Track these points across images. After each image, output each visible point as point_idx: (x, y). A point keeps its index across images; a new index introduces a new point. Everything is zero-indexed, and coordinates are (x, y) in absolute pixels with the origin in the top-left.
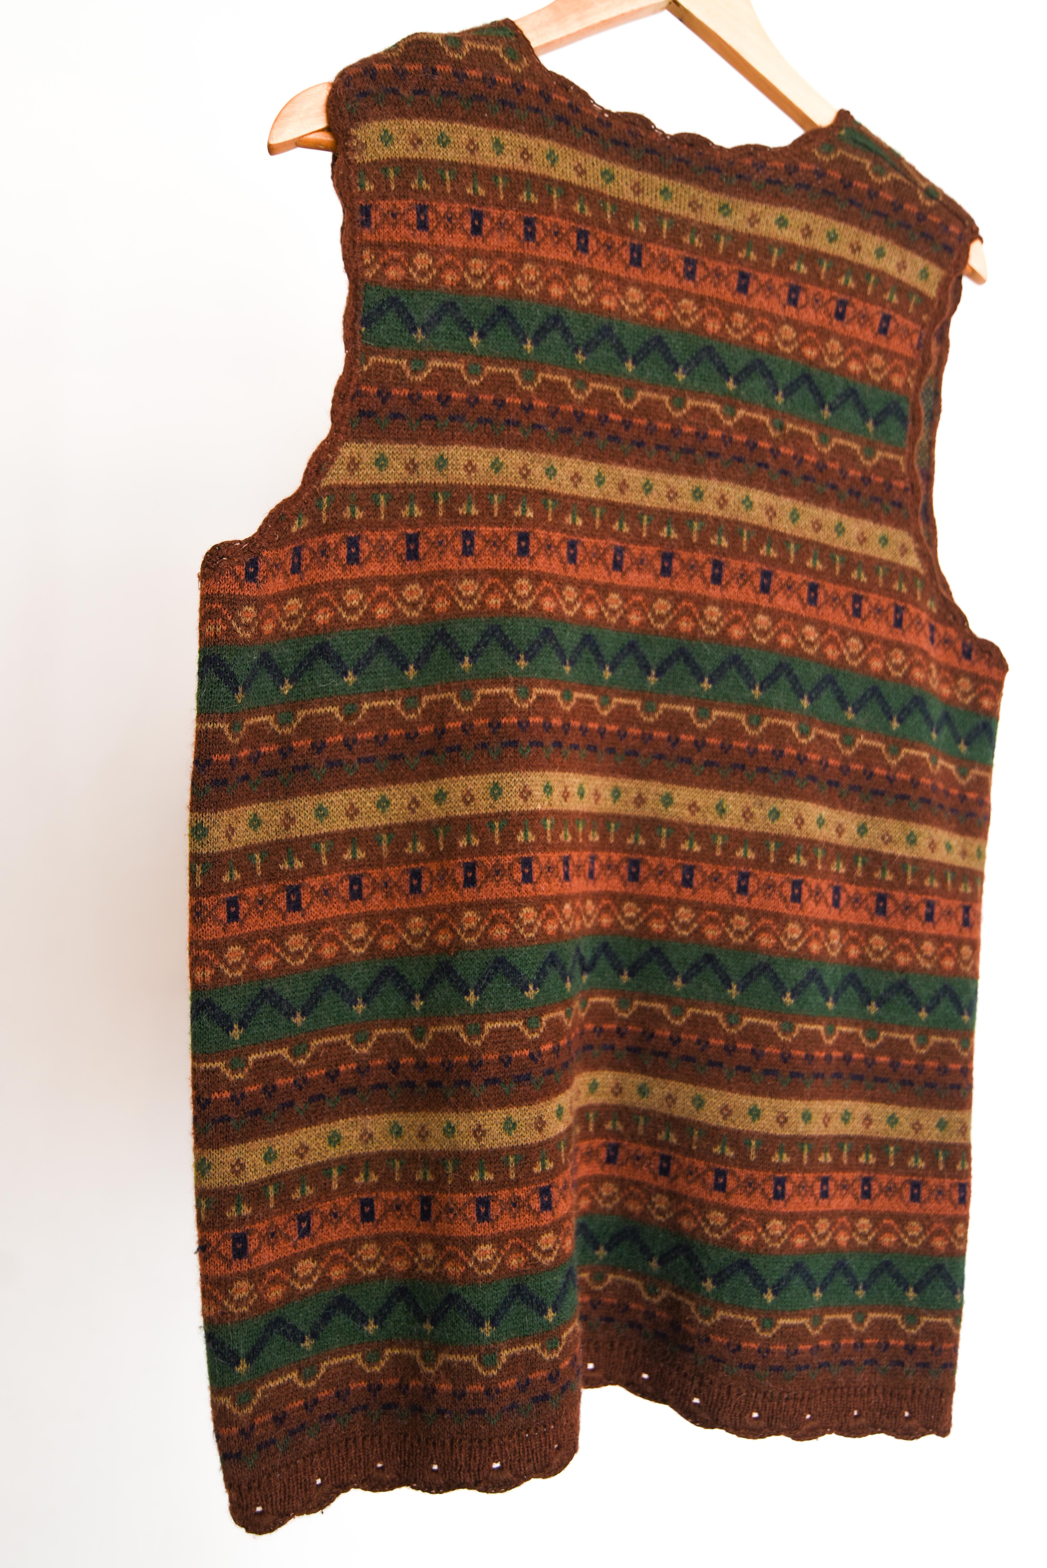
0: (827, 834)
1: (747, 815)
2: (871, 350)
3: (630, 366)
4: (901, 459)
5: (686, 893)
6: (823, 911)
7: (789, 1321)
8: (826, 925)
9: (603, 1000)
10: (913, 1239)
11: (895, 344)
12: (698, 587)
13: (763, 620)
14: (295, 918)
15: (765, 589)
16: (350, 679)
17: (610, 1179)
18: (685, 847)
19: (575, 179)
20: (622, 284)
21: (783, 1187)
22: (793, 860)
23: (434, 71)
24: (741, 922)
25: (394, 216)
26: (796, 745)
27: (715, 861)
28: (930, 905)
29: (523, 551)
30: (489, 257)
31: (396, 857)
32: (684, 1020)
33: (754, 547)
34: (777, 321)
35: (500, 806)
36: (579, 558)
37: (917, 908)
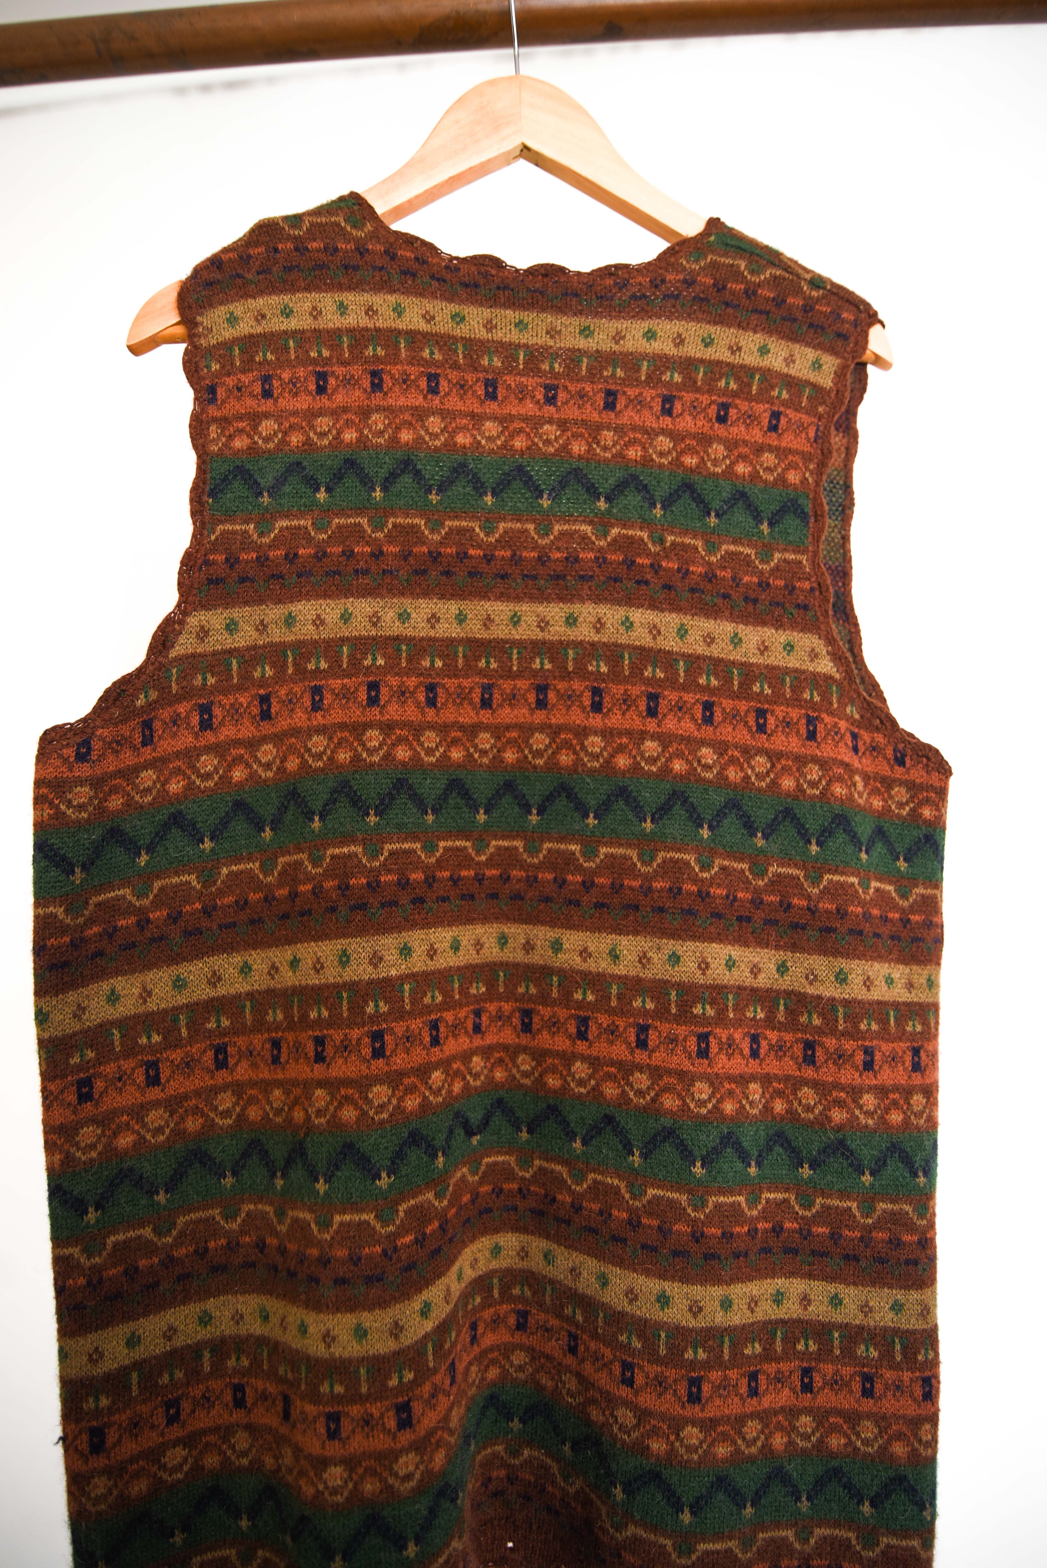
0: (741, 976)
1: (643, 959)
2: (759, 450)
3: (489, 499)
4: (804, 559)
5: (581, 1047)
6: (738, 1065)
7: (711, 1547)
8: (743, 1080)
9: (500, 1159)
10: (866, 1442)
11: (788, 440)
12: (576, 717)
13: (651, 747)
14: (154, 1093)
15: (652, 712)
16: (208, 845)
17: (521, 1347)
18: (578, 996)
19: (423, 326)
20: (477, 419)
21: (699, 1389)
22: (698, 1010)
23: (276, 250)
24: (641, 1080)
25: (239, 389)
26: (695, 880)
27: (611, 1012)
28: (868, 1052)
29: (373, 701)
30: (335, 413)
31: (260, 1025)
32: (585, 1186)
33: (637, 670)
34: (652, 434)
35: (350, 974)
36: (440, 701)
37: (852, 1056)
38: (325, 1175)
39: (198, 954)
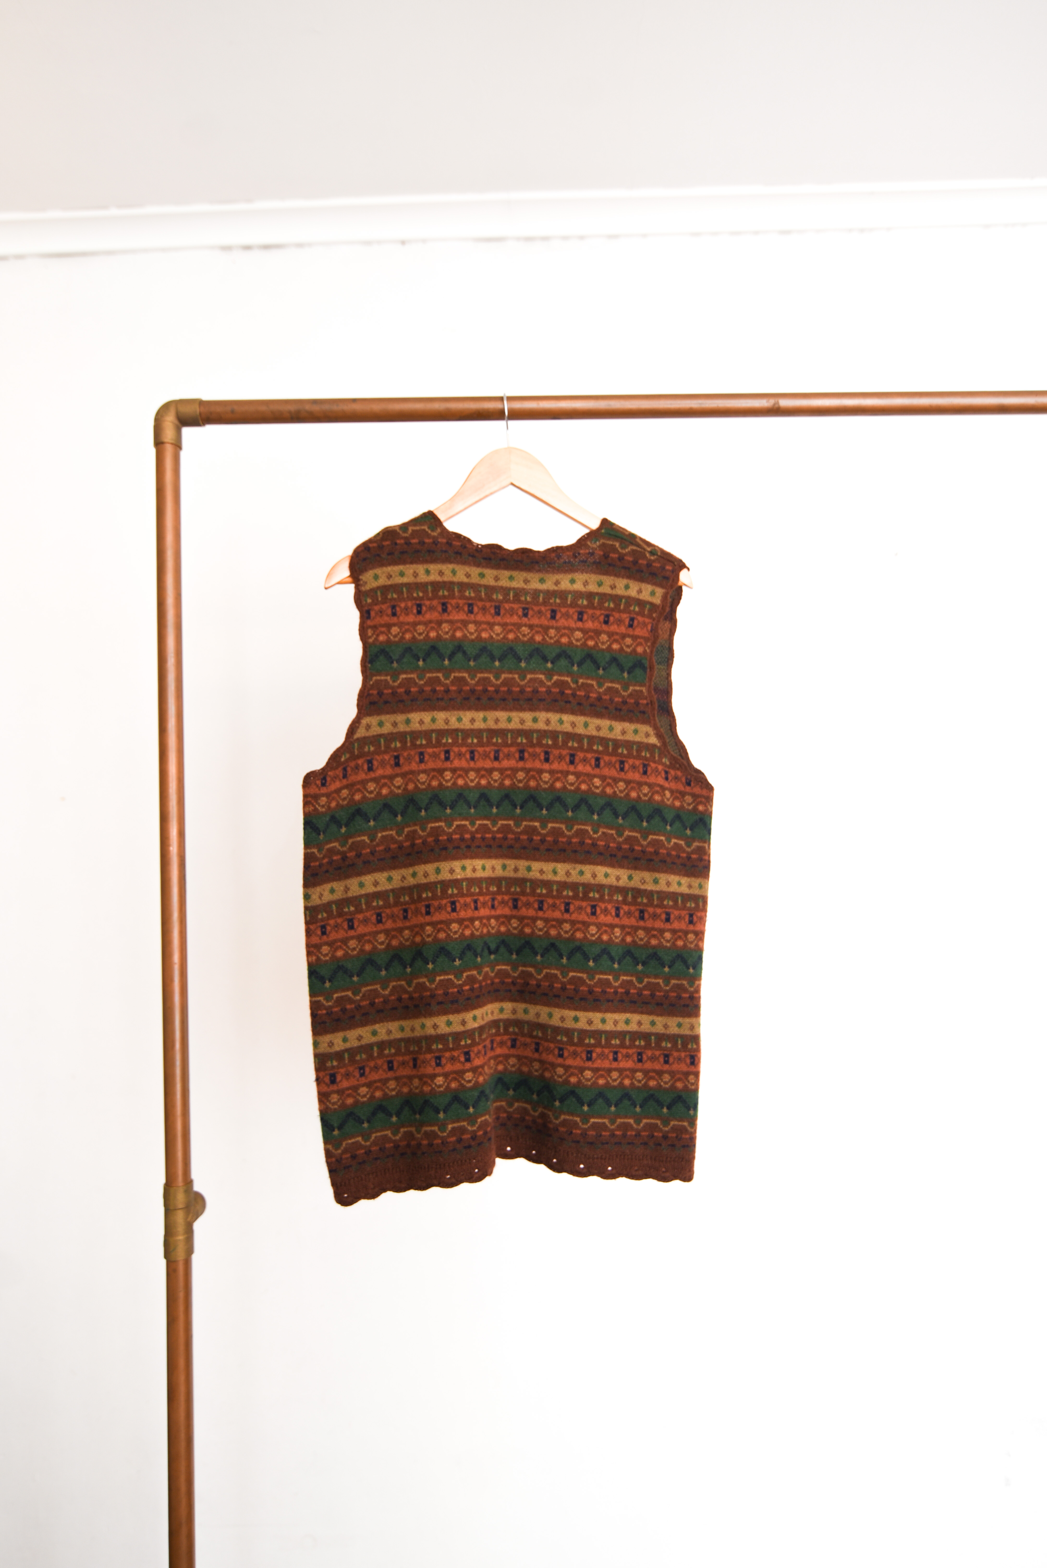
0: (612, 881)
1: (568, 874)
2: (624, 636)
3: (497, 663)
4: (644, 689)
5: (540, 914)
6: (609, 919)
7: (596, 1120)
8: (612, 926)
9: (504, 967)
10: (666, 1083)
11: (638, 632)
12: (538, 765)
13: (571, 778)
14: (352, 933)
15: (572, 762)
16: (372, 823)
17: (513, 1056)
18: (539, 891)
19: (465, 580)
20: (491, 625)
21: (591, 1055)
22: (591, 895)
23: (396, 544)
24: (567, 926)
25: (381, 612)
26: (591, 838)
27: (553, 897)
28: (668, 914)
29: (447, 759)
30: (426, 624)
31: (397, 903)
32: (542, 975)
33: (565, 743)
34: (572, 630)
35: (440, 877)
36: (476, 758)
37: (660, 915)
38: (432, 961)
39: (369, 872)
